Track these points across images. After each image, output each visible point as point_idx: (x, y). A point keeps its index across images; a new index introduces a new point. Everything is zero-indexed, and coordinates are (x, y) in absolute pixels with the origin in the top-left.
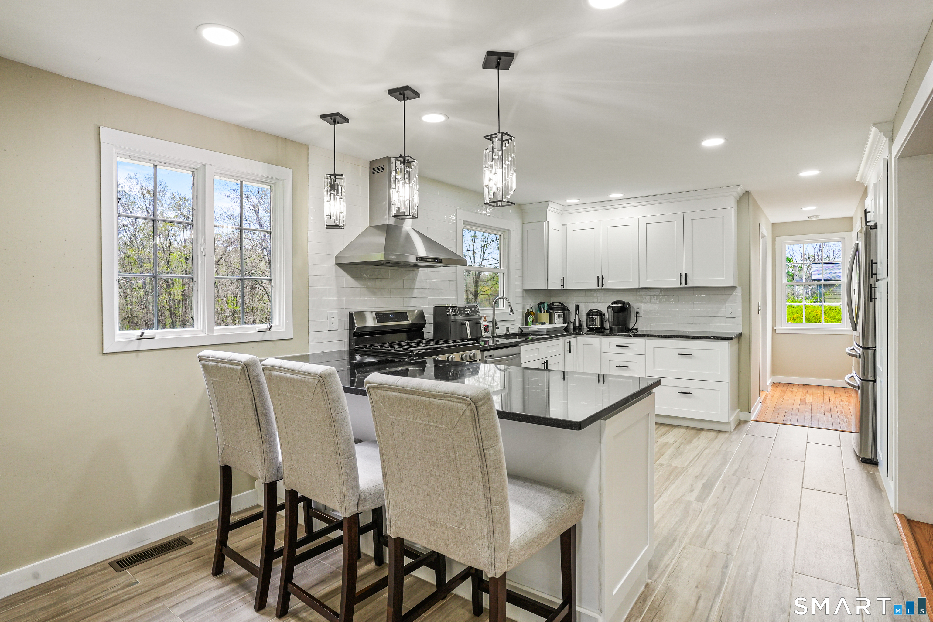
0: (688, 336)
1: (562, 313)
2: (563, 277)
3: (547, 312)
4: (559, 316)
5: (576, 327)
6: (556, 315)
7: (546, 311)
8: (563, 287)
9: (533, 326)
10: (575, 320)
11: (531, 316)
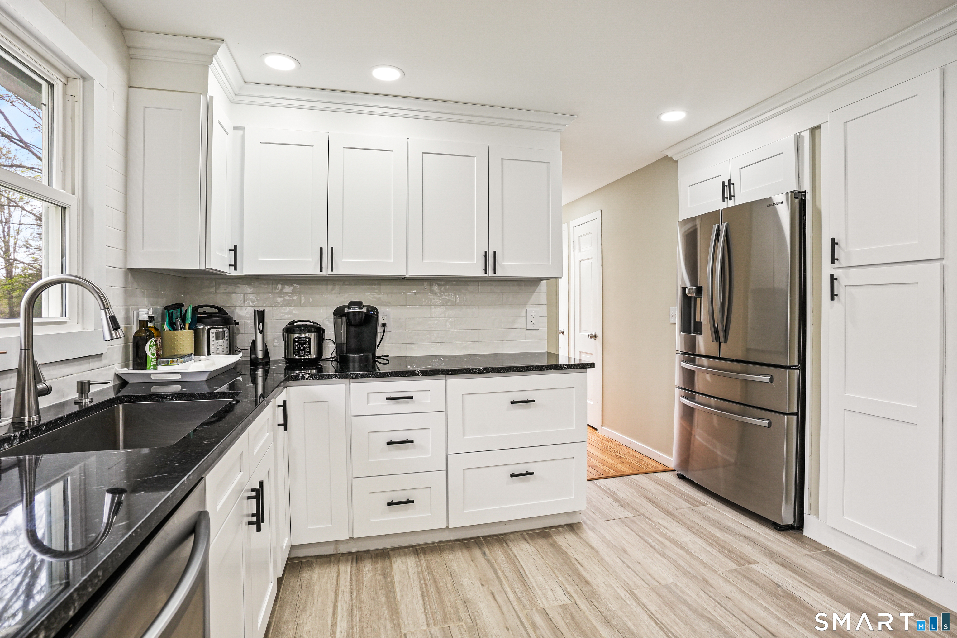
0: (527, 367)
1: (226, 331)
2: (236, 246)
3: (190, 329)
4: (218, 337)
5: (257, 358)
6: (211, 335)
7: (187, 326)
8: (235, 269)
9: (161, 368)
10: (254, 343)
11: (154, 340)
